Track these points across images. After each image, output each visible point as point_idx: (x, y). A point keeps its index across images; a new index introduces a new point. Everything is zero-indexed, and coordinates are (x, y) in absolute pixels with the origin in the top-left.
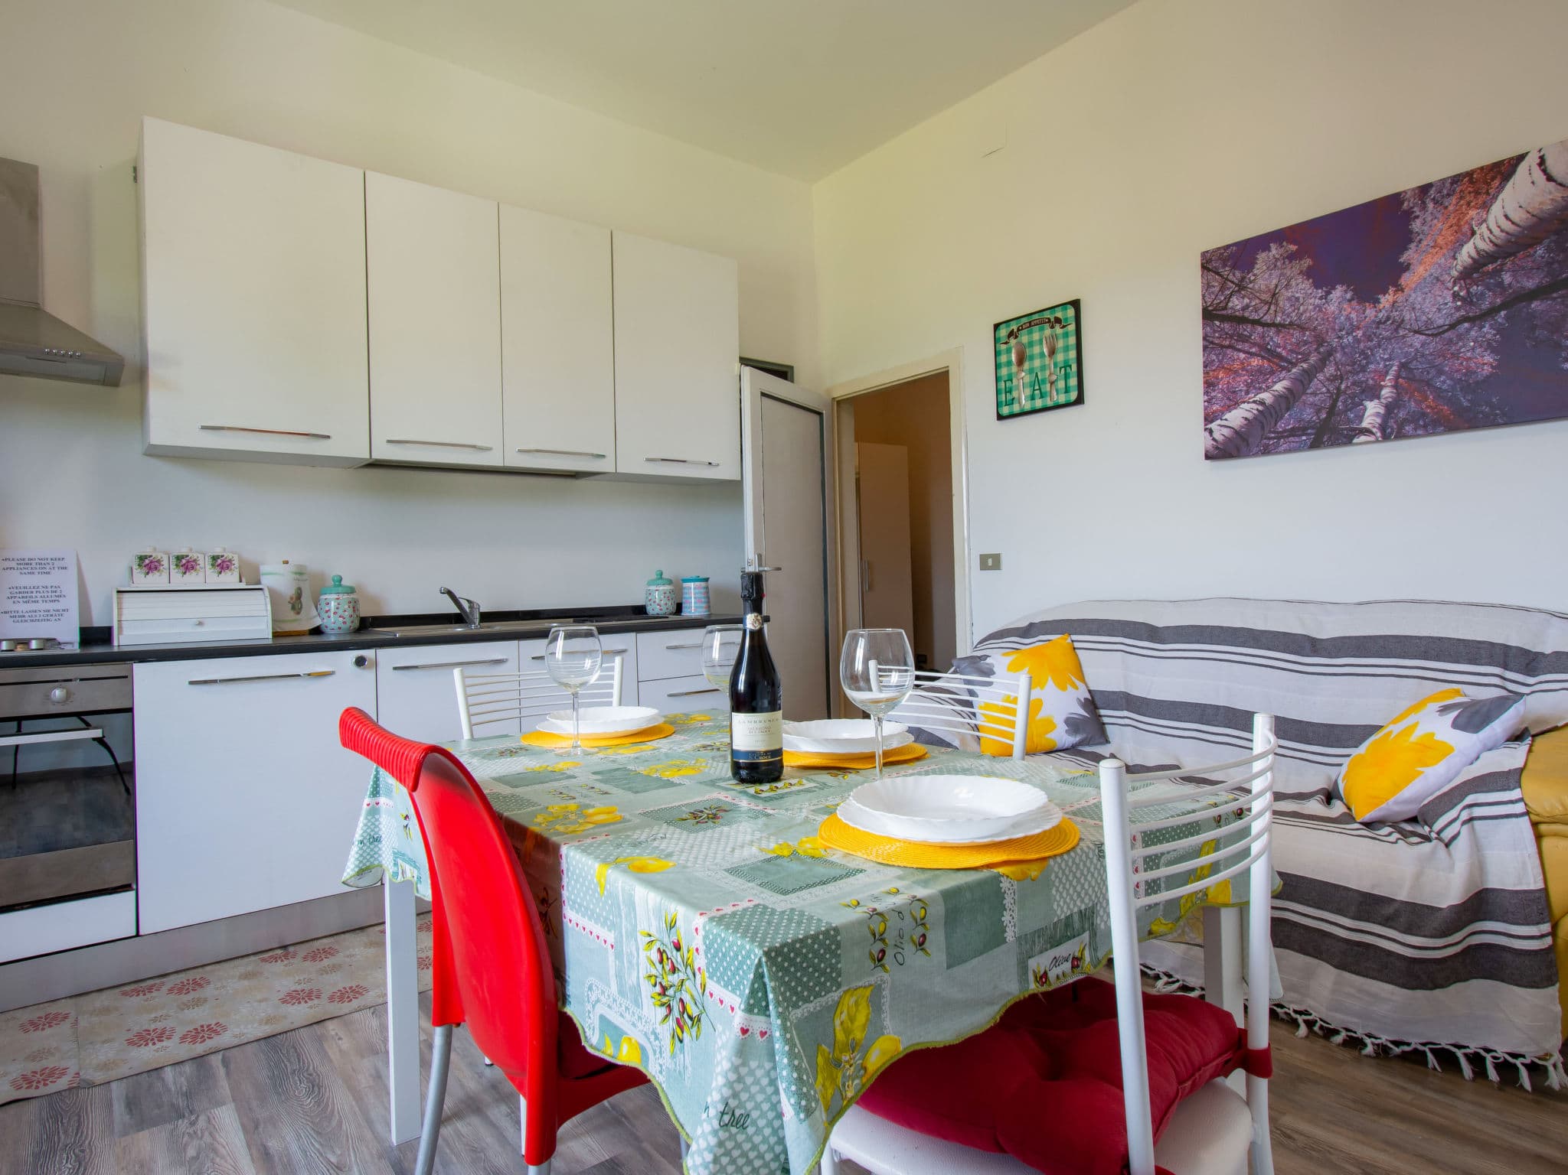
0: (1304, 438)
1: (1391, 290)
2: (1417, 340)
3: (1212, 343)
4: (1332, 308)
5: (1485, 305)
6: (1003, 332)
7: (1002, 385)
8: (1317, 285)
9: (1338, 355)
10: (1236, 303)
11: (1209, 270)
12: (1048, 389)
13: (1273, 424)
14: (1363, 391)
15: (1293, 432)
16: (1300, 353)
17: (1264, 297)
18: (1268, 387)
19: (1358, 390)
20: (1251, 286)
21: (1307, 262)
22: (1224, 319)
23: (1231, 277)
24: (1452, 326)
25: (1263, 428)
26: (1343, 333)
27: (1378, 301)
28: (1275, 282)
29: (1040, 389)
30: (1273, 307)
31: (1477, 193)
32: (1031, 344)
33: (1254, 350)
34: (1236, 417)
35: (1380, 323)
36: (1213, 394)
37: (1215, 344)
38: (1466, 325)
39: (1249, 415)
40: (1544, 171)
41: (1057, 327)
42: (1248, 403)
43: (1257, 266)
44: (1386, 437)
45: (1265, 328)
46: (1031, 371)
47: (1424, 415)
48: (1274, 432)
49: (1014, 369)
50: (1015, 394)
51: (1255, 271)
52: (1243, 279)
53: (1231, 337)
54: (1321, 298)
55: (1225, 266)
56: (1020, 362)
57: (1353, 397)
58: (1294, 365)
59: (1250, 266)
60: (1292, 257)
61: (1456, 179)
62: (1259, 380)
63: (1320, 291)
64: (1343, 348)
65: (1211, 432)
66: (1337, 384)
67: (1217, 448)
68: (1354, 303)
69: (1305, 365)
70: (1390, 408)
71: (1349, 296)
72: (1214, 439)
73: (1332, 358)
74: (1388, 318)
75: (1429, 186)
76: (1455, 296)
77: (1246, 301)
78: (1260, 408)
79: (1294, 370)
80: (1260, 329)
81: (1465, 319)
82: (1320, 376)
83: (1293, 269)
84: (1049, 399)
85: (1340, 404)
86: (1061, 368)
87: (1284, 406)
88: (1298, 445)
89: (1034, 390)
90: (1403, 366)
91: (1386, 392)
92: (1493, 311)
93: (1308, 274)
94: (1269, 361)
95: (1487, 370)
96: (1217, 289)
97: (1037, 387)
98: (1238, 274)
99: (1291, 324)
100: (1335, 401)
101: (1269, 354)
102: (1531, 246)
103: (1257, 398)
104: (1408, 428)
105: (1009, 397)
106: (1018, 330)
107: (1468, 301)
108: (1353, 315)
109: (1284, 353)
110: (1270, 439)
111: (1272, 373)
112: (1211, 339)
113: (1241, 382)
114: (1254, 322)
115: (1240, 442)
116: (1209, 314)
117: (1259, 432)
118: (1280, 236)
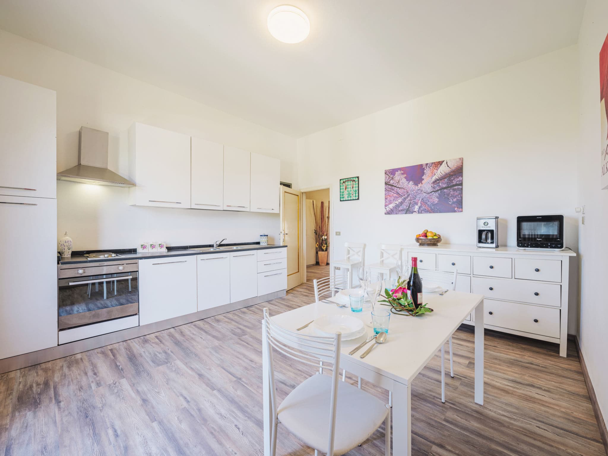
0: (404, 212)
1: (421, 183)
2: (425, 194)
3: (387, 190)
4: (410, 186)
5: (437, 189)
6: (342, 181)
7: (341, 194)
8: (407, 180)
9: (411, 195)
10: (392, 182)
11: (386, 174)
12: (352, 196)
14: (415, 203)
15: (402, 210)
16: (403, 194)
17: (397, 181)
18: (397, 200)
19: (414, 203)
20: (394, 179)
21: (405, 175)
22: (389, 185)
24: (431, 192)
25: (396, 209)
26: (412, 191)
27: (418, 185)
28: (399, 179)
29: (350, 195)
30: (399, 184)
31: (436, 167)
32: (348, 185)
33: (395, 192)
34: (391, 206)
35: (418, 190)
36: (387, 201)
38: (433, 192)
39: (394, 206)
40: (447, 165)
41: (354, 182)
42: (393, 203)
43: (396, 175)
44: (419, 213)
46: (348, 191)
47: (426, 209)
49: (344, 190)
50: (344, 196)
51: (395, 176)
53: (390, 189)
54: (408, 183)
55: (390, 174)
56: (346, 189)
58: (402, 196)
59: (394, 174)
60: (402, 174)
61: (432, 163)
62: (396, 199)
65: (386, 209)
66: (410, 201)
67: (387, 212)
68: (414, 185)
69: (404, 197)
70: (420, 207)
71: (413, 183)
72: (387, 210)
73: (409, 196)
74: (420, 189)
75: (428, 164)
76: (432, 186)
77: (393, 182)
78: (396, 205)
79: (402, 197)
80: (396, 188)
81: (433, 191)
82: (407, 199)
83: (403, 177)
86: (354, 191)
89: (348, 195)
90: (422, 199)
91: (419, 204)
92: (438, 190)
93: (405, 178)
95: (437, 202)
96: (388, 178)
98: (392, 176)
100: (410, 205)
101: (398, 194)
102: (444, 179)
103: (395, 202)
104: (423, 212)
105: (343, 196)
106: (345, 181)
107: (434, 188)
108: (414, 188)
109: (400, 194)
110: (398, 211)
111: (398, 197)
113: (392, 199)
114: (395, 186)
115: (391, 211)
116: (386, 184)
117: (395, 210)
118: (400, 169)
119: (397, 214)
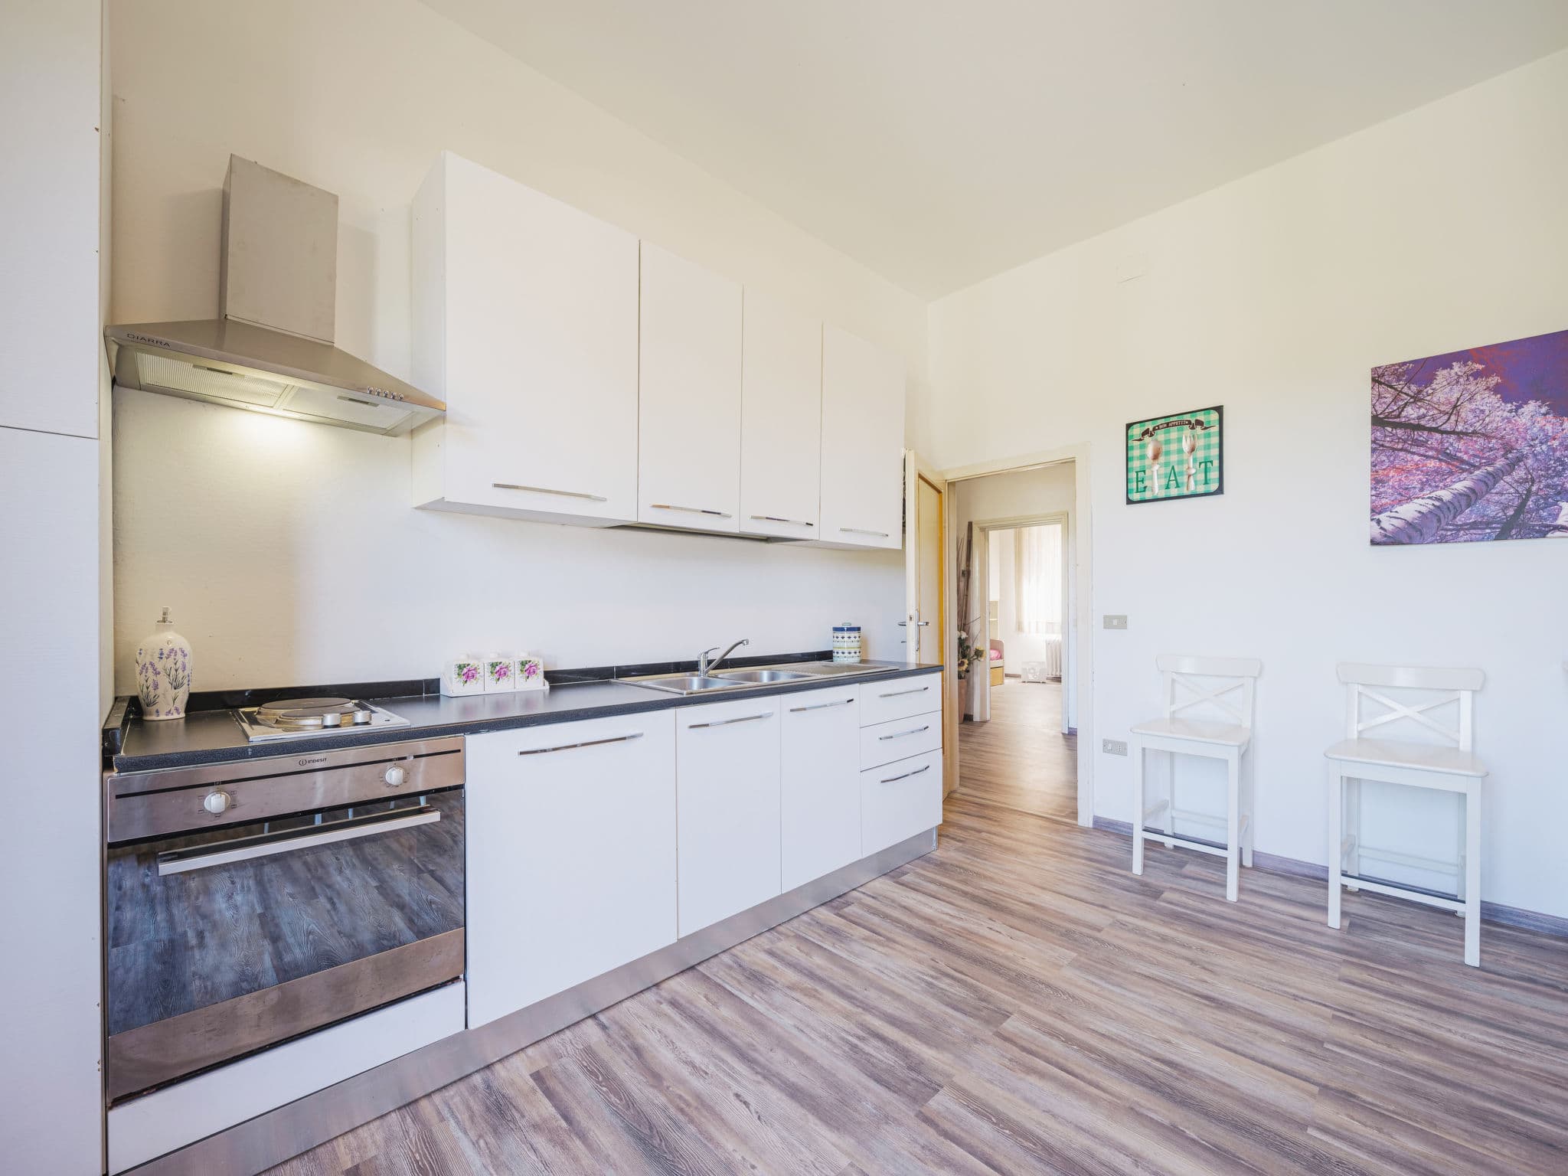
0: (1488, 531)
3: (1382, 446)
4: (1523, 420)
6: (1137, 431)
7: (1133, 475)
8: (1505, 400)
9: (1530, 462)
10: (1411, 413)
11: (1380, 383)
12: (1186, 480)
13: (1451, 517)
14: (1559, 493)
15: (1474, 525)
16: (1483, 458)
17: (1443, 408)
18: (1446, 486)
19: (1552, 492)
20: (1428, 398)
21: (1495, 380)
22: (1395, 426)
23: (1405, 390)
25: (1439, 520)
26: (1537, 442)
28: (1456, 395)
29: (1176, 480)
30: (1453, 418)
32: (1168, 442)
33: (1430, 453)
34: (1409, 511)
36: (1382, 490)
37: (1386, 447)
39: (1424, 510)
41: (1199, 428)
42: (1422, 499)
43: (1436, 382)
45: (1444, 436)
46: (1166, 464)
48: (1453, 525)
49: (1148, 462)
50: (1147, 483)
51: (1434, 386)
52: (1420, 392)
53: (1405, 442)
54: (1510, 411)
55: (1398, 380)
56: (1156, 457)
57: (1546, 498)
58: (1478, 468)
59: (1430, 380)
60: (1477, 375)
62: (1432, 480)
63: (1509, 405)
64: (1535, 455)
65: (1379, 522)
66: (1527, 486)
67: (1385, 536)
68: (1550, 417)
69: (1490, 469)
71: (1543, 410)
72: (1381, 528)
73: (1521, 464)
77: (1423, 411)
78: (1437, 503)
79: (1476, 472)
80: (1438, 436)
82: (1508, 479)
83: (1478, 386)
84: (1185, 489)
85: (1530, 503)
86: (1200, 463)
87: (1463, 503)
88: (1481, 537)
89: (1169, 481)
93: (1496, 390)
94: (1449, 463)
96: (1389, 400)
97: (1172, 478)
98: (1414, 388)
99: (1474, 432)
100: (1526, 500)
101: (1451, 458)
103: (1433, 495)
105: (1141, 485)
106: (1154, 429)
108: (1549, 427)
109: (1465, 457)
110: (1450, 530)
111: (1451, 473)
112: (1381, 443)
113: (1415, 481)
114: (1431, 430)
115: (1411, 532)
116: (1377, 421)
117: (1435, 524)
118: (1463, 356)
119: (1443, 540)
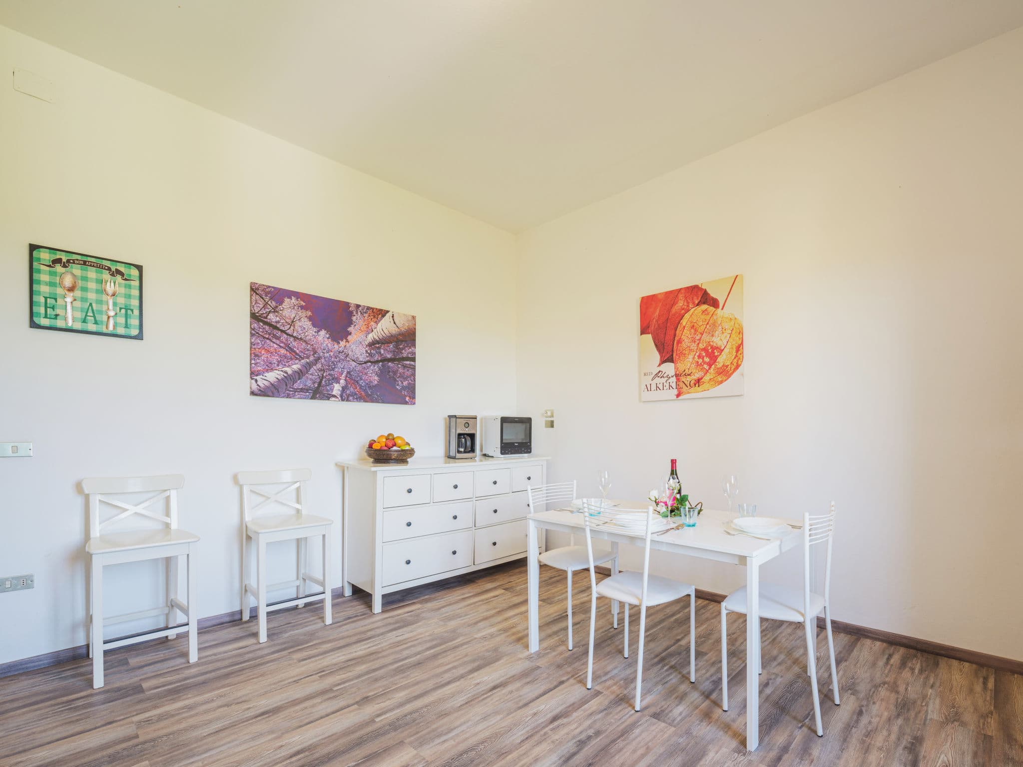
0: (308, 394)
1: (344, 340)
2: (354, 364)
3: (258, 333)
4: (320, 338)
5: (376, 359)
6: (45, 255)
7: (39, 300)
8: (314, 325)
9: (322, 360)
10: (272, 318)
11: (257, 293)
13: (292, 384)
14: (333, 379)
15: (302, 390)
16: (305, 354)
17: (288, 321)
18: (289, 366)
19: (331, 378)
20: (281, 312)
21: (309, 313)
22: (265, 323)
23: (269, 303)
24: (365, 363)
25: (286, 385)
26: (325, 351)
27: (339, 343)
28: (293, 315)
29: (94, 316)
30: (292, 327)
31: (374, 317)
32: (85, 279)
33: (282, 345)
34: (272, 376)
35: (340, 352)
36: (258, 361)
37: (260, 334)
38: (370, 364)
39: (279, 377)
40: (393, 319)
41: (119, 277)
42: (279, 371)
43: (284, 304)
44: (343, 400)
45: (288, 336)
46: (83, 299)
47: (356, 394)
48: (292, 388)
49: (60, 291)
50: (59, 311)
52: (277, 307)
53: (270, 334)
54: (315, 332)
55: (266, 296)
56: (70, 289)
57: (329, 380)
58: (303, 358)
59: (280, 302)
60: (302, 307)
61: (368, 308)
62: (284, 360)
63: (315, 329)
64: (325, 358)
65: (256, 381)
66: (321, 373)
67: (260, 390)
68: (330, 340)
69: (308, 361)
70: (344, 389)
71: (328, 336)
72: (258, 385)
73: (320, 361)
74: (343, 352)
75: (360, 306)
76: (366, 351)
77: (278, 319)
78: (285, 375)
79: (302, 361)
80: (285, 336)
81: (369, 361)
82: (315, 367)
83: (303, 314)
84: (104, 327)
85: (323, 382)
86: (121, 309)
87: (297, 377)
88: (305, 396)
89: (86, 315)
90: (348, 373)
91: (342, 382)
92: (377, 362)
93: (310, 319)
94: (290, 353)
95: (376, 382)
96: (261, 306)
97: (90, 314)
98: (274, 304)
99: (301, 339)
100: (321, 380)
101: (291, 350)
102: (389, 343)
103: (283, 369)
104: (351, 398)
105: (50, 313)
106: (68, 261)
107: (370, 355)
108: (329, 345)
109: (298, 351)
110: (291, 391)
111: (291, 359)
112: (257, 331)
113: (275, 359)
114: (283, 331)
115: (273, 389)
116: (254, 316)
117: (285, 387)
118: (297, 295)
119: (288, 396)
